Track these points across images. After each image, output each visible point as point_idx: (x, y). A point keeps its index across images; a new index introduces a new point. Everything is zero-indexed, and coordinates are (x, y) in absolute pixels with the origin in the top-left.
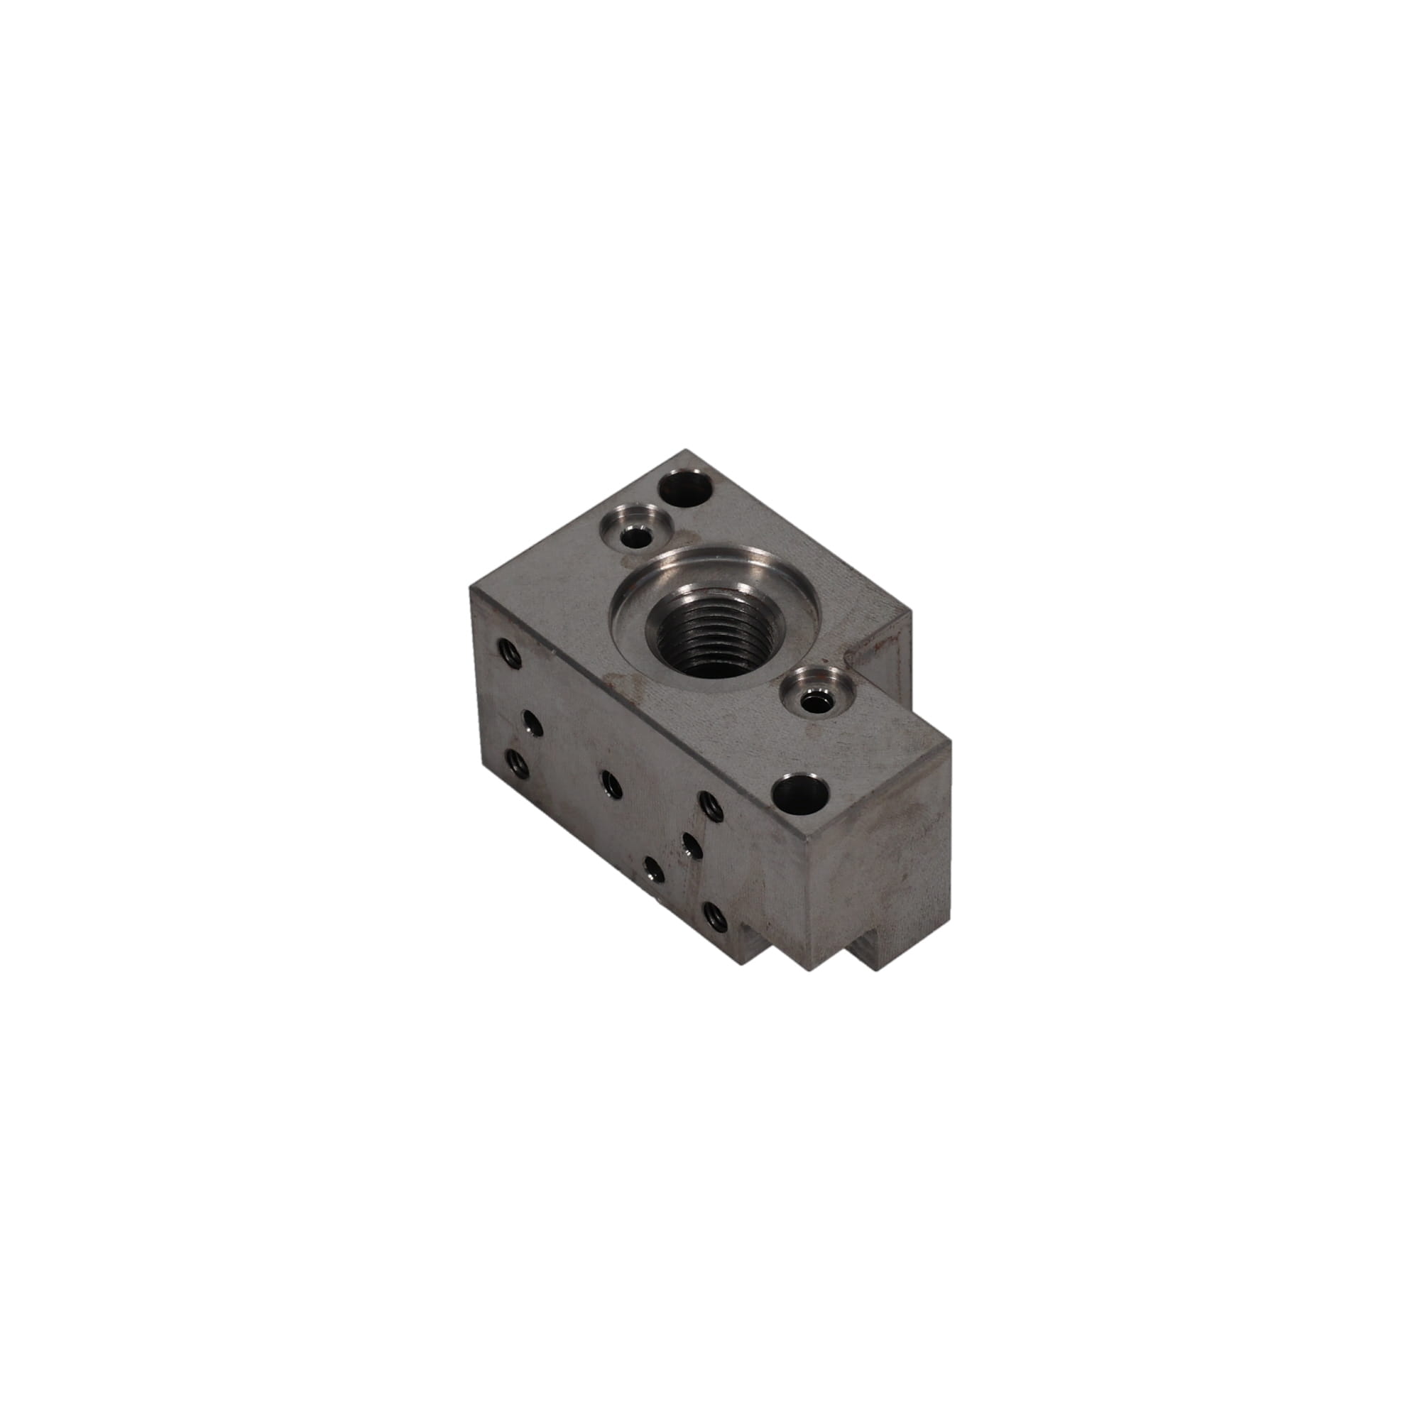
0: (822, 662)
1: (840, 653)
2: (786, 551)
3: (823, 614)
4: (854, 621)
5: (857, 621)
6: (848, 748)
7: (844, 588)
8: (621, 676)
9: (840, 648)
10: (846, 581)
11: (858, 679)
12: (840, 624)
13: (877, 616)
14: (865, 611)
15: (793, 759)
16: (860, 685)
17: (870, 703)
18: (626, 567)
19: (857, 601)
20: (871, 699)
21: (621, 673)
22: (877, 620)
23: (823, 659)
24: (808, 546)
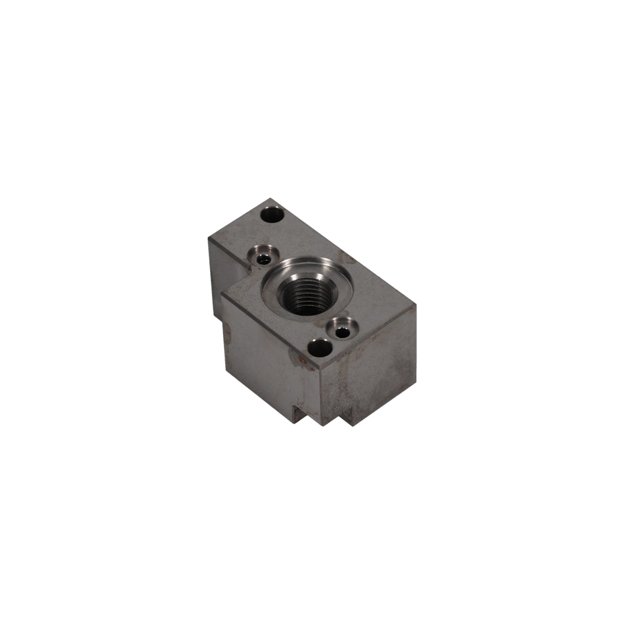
0: (261, 269)
1: (253, 272)
2: (275, 318)
3: (259, 290)
4: (246, 286)
5: (245, 286)
6: (251, 232)
7: (250, 301)
8: (348, 263)
9: (253, 275)
10: (249, 304)
11: (246, 261)
12: (252, 285)
13: (236, 288)
14: (242, 291)
15: (275, 228)
16: (245, 258)
17: (241, 251)
18: (347, 311)
19: (244, 295)
20: (241, 253)
21: (348, 264)
22: (236, 287)
23: (260, 270)
24: (265, 320)
